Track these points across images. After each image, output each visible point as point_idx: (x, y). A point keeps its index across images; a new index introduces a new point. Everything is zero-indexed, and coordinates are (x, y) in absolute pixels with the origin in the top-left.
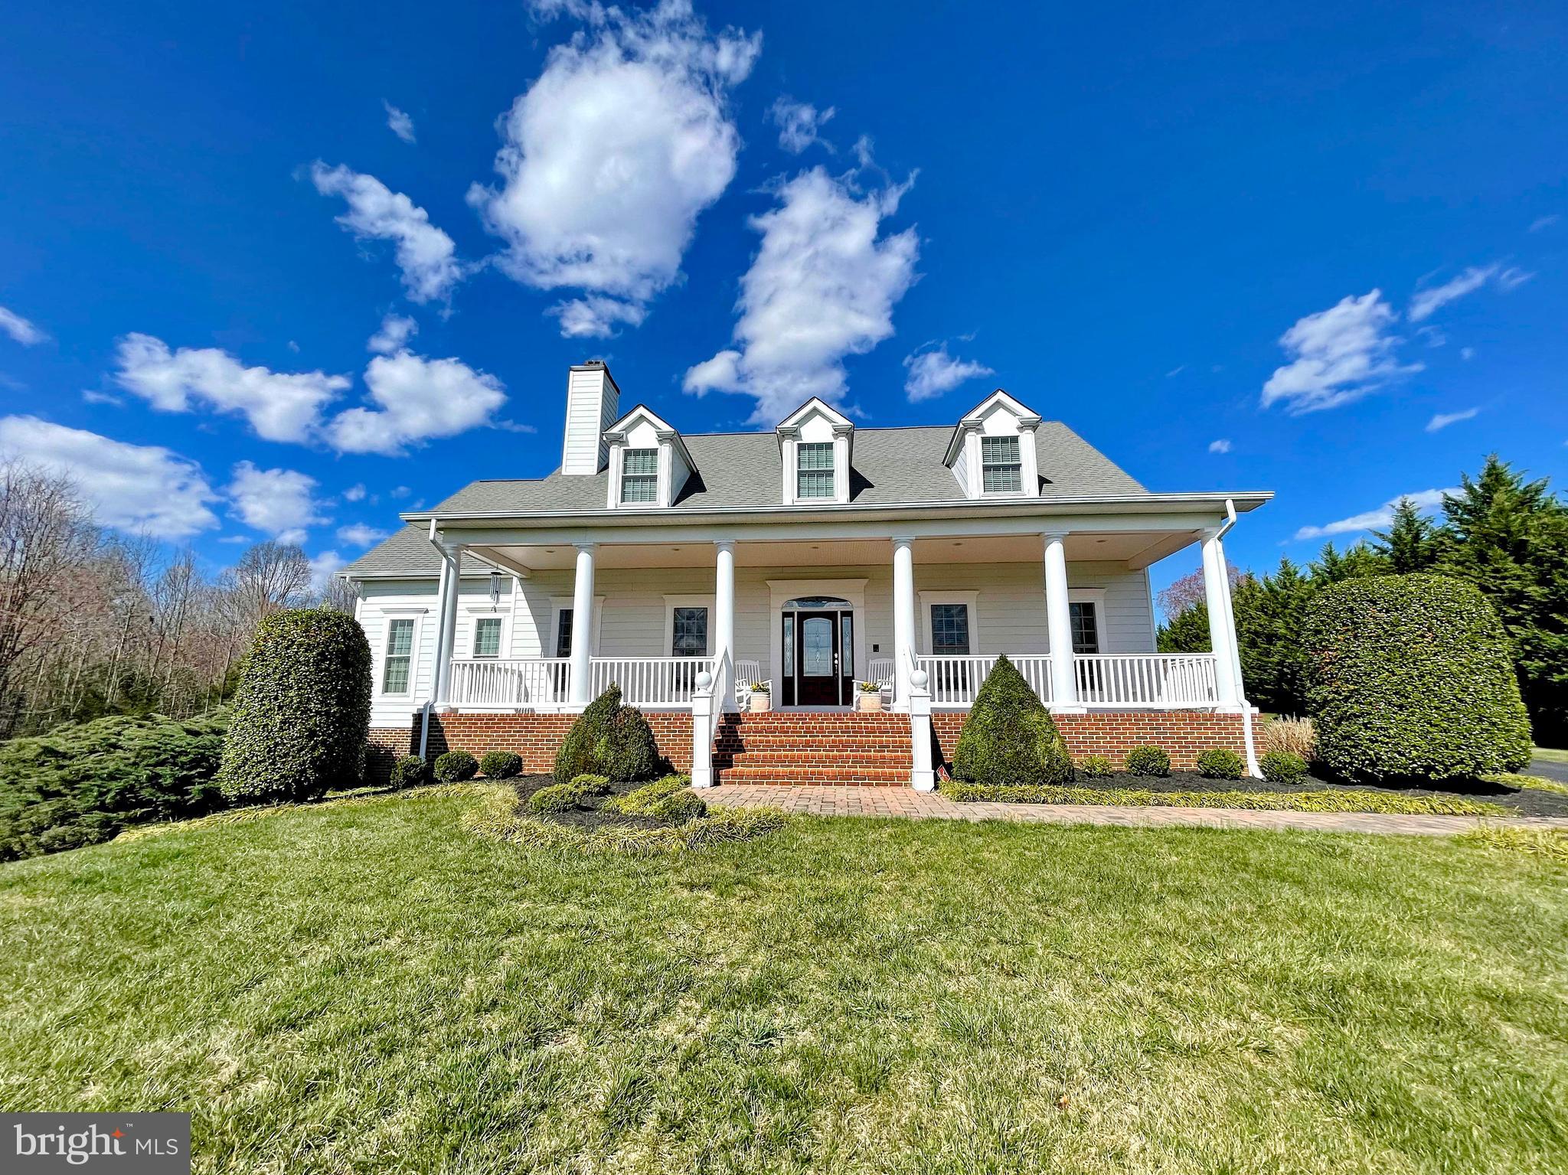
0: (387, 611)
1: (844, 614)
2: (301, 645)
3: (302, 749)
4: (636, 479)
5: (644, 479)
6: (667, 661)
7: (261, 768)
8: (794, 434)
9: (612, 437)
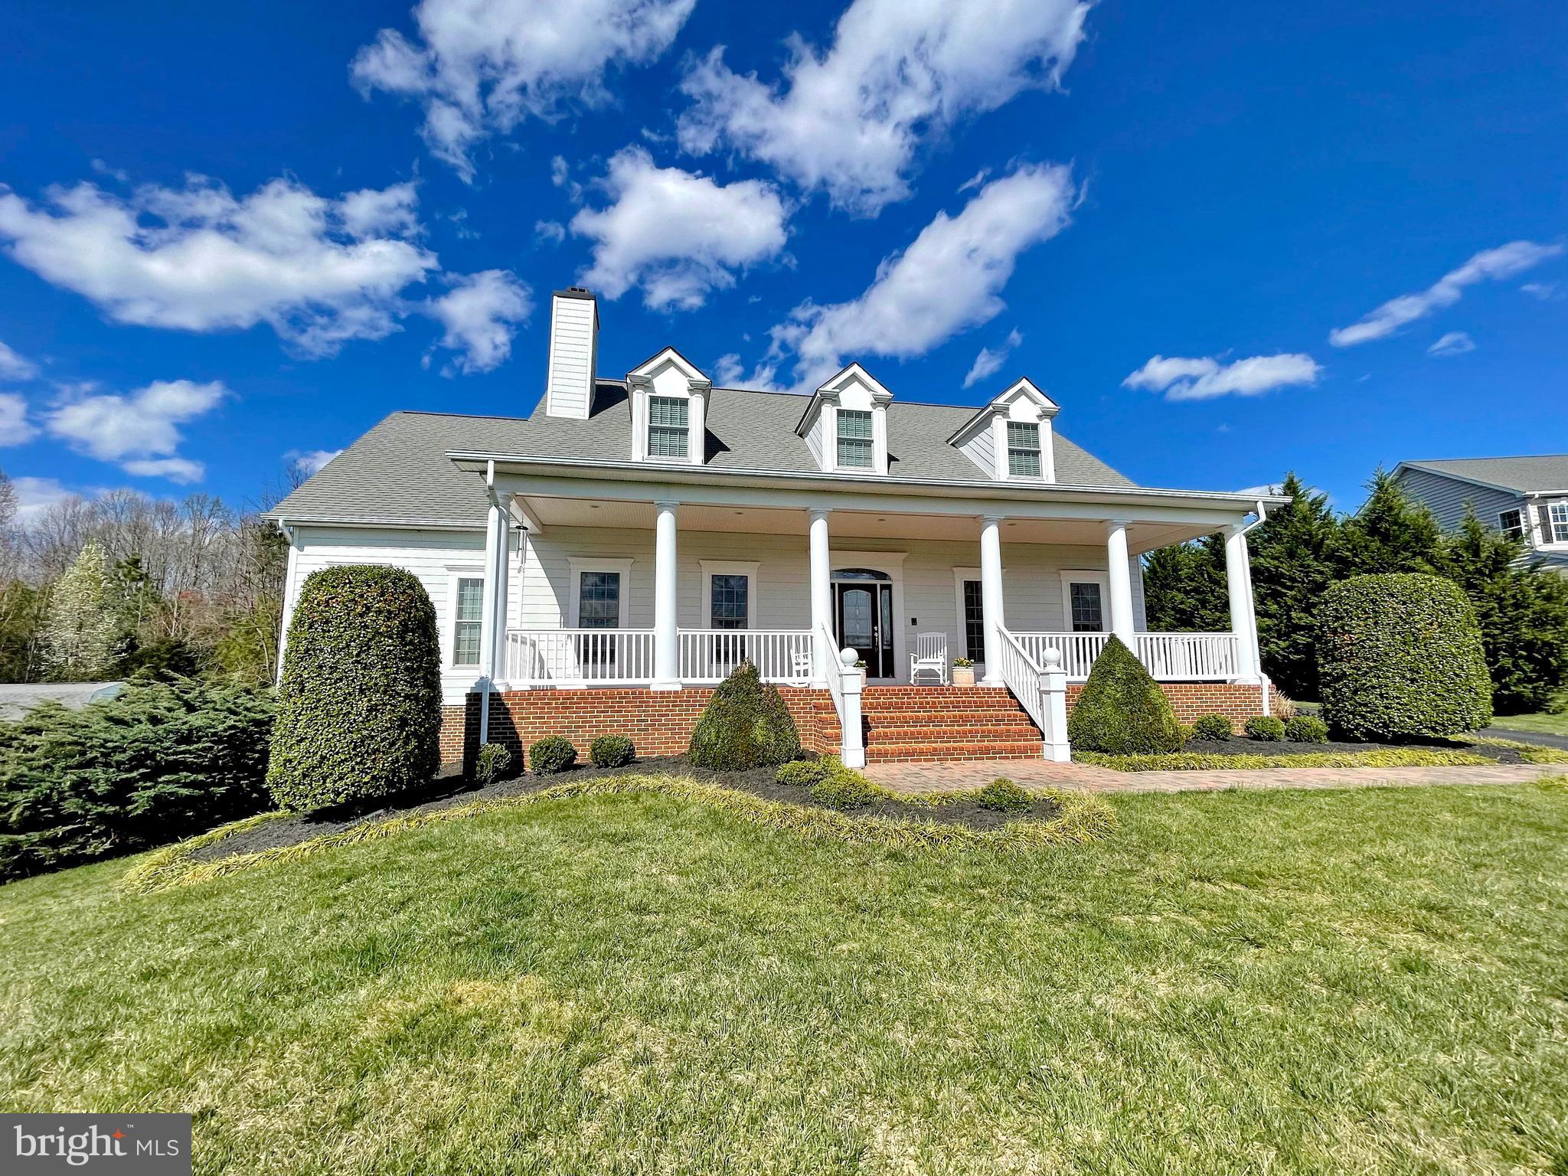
0: (450, 568)
1: (883, 587)
2: (379, 612)
3: (393, 744)
4: (663, 430)
5: (673, 431)
6: (707, 634)
7: (346, 768)
8: (834, 399)
9: (638, 380)
